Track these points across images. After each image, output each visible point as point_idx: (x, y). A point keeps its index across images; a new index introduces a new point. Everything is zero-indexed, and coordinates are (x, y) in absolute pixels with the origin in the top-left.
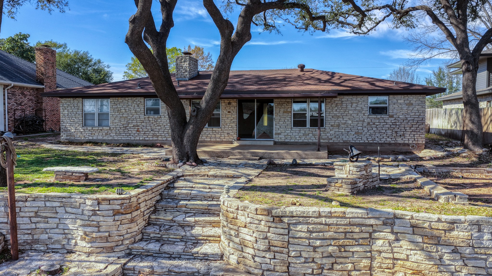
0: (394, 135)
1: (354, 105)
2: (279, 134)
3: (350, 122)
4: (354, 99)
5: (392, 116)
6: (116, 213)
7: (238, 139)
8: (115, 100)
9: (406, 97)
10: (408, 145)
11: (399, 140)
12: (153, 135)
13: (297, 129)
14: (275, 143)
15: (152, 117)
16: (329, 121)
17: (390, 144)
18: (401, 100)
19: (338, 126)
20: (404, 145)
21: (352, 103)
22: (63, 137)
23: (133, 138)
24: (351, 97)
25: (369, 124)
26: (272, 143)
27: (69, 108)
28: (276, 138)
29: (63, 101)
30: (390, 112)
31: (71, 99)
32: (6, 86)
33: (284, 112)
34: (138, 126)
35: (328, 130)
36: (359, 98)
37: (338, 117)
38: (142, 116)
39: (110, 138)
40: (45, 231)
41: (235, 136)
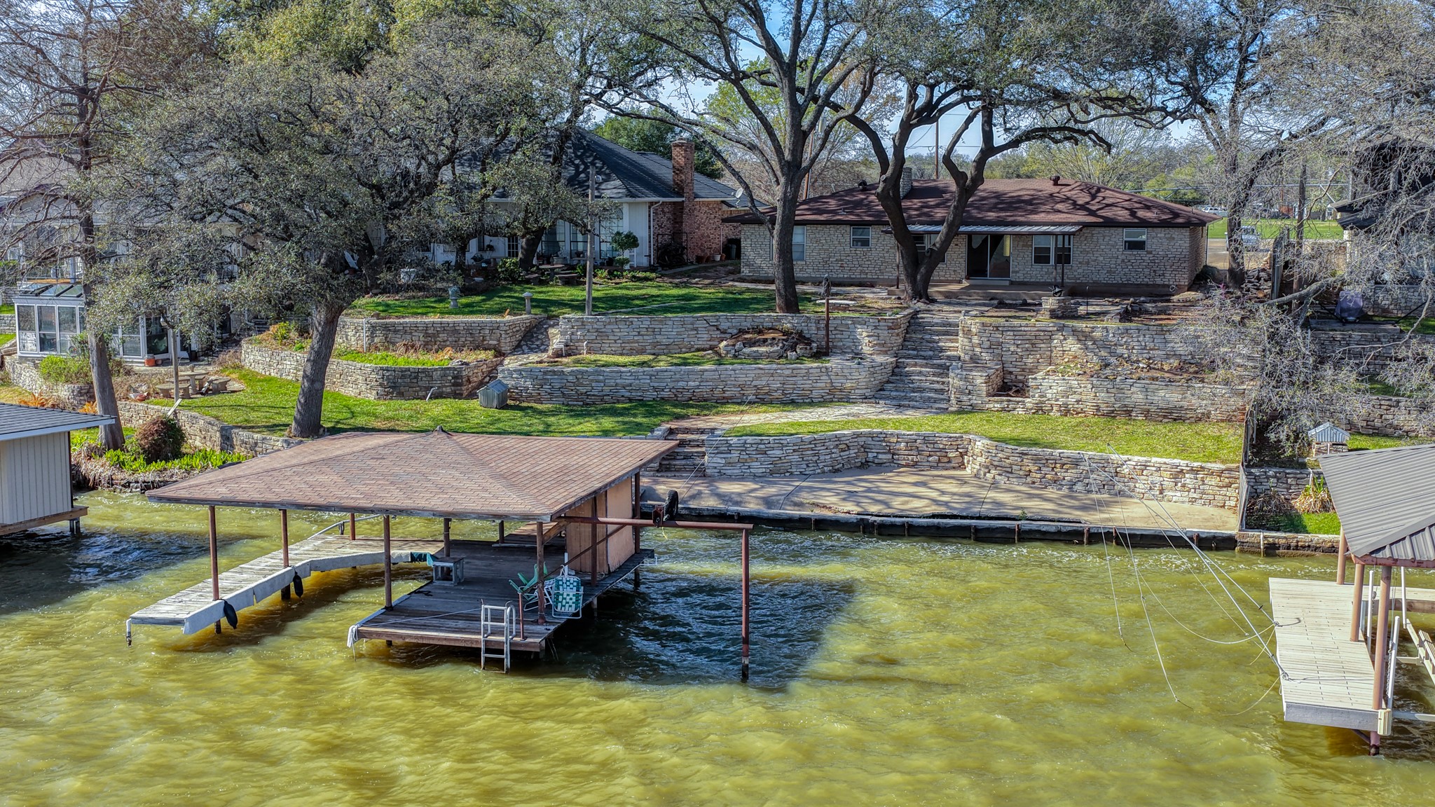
0: (1153, 274)
1: (1107, 238)
2: (1017, 272)
3: (1101, 259)
4: (1107, 231)
5: (1151, 253)
6: (890, 328)
7: (967, 278)
8: (814, 227)
9: (1167, 230)
10: (1168, 286)
11: (1158, 281)
12: (861, 272)
13: (1038, 266)
14: (1012, 283)
15: (860, 250)
16: (1076, 255)
17: (1147, 285)
18: (1161, 233)
19: (1088, 263)
20: (1164, 286)
21: (1104, 237)
22: (745, 271)
23: (835, 276)
24: (1103, 229)
25: (1123, 261)
26: (1007, 283)
27: (753, 237)
28: (1013, 277)
29: (745, 227)
30: (1148, 247)
31: (756, 226)
32: (652, 204)
33: (1023, 246)
34: (841, 260)
35: (1075, 268)
36: (1113, 230)
37: (1088, 252)
38: (847, 248)
39: (806, 275)
40: (841, 340)
41: (964, 274)
